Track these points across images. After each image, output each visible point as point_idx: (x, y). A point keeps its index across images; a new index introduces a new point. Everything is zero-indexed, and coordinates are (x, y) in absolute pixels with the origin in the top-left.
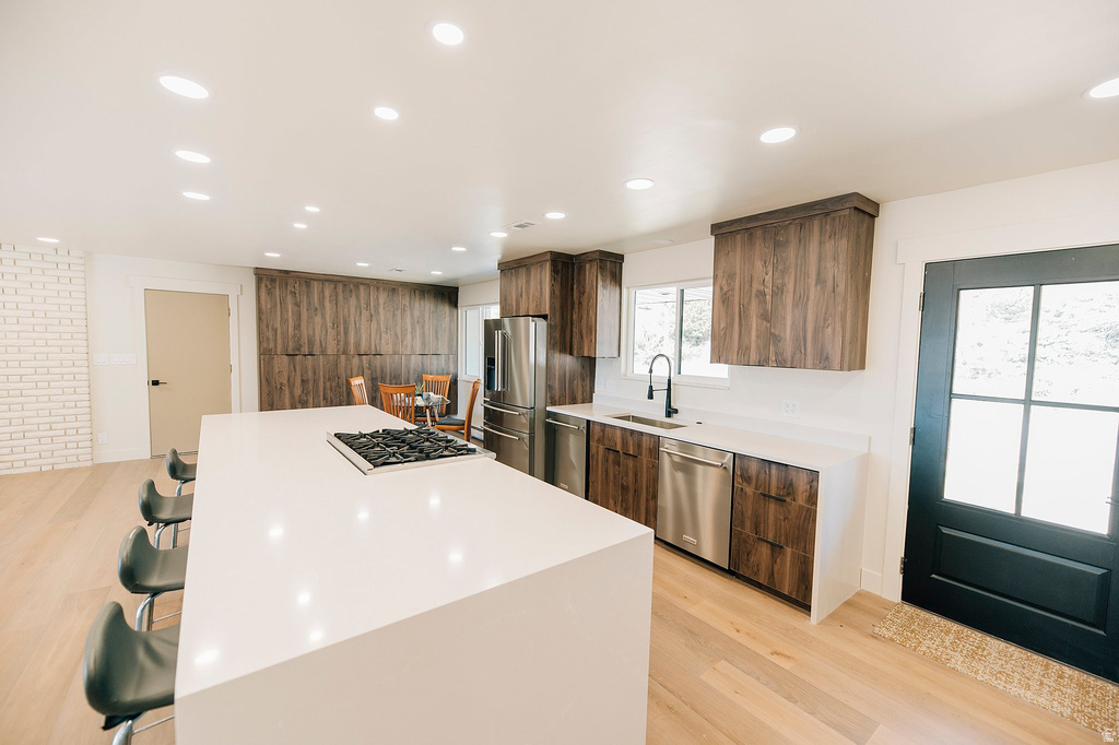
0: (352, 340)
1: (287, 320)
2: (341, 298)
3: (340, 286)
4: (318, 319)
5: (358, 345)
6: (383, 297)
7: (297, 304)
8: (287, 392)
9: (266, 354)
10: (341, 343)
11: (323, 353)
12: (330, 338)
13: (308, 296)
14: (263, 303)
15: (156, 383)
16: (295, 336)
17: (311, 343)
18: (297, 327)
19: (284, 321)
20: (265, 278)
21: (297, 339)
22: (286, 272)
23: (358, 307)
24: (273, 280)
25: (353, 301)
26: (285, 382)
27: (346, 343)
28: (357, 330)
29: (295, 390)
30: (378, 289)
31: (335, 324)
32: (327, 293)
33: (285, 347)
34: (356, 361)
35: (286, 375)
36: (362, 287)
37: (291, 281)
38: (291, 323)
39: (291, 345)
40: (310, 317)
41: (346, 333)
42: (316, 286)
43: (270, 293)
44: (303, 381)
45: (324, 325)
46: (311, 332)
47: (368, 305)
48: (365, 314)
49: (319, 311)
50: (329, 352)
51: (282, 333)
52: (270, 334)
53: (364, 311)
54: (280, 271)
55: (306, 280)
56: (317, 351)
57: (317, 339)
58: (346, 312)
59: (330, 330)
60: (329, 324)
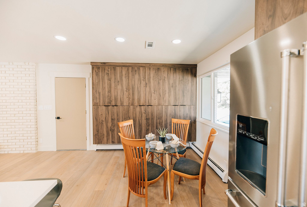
0: (136, 98)
1: (105, 88)
2: (130, 75)
3: (130, 69)
4: (119, 87)
5: (139, 100)
6: (152, 73)
7: (110, 80)
8: (105, 125)
9: (96, 105)
10: (131, 99)
11: (122, 105)
12: (125, 97)
13: (115, 75)
14: (94, 80)
15: (58, 118)
16: (108, 96)
17: (116, 99)
18: (110, 91)
19: (104, 88)
20: (95, 67)
21: (110, 97)
22: (104, 63)
23: (140, 79)
24: (99, 68)
25: (137, 76)
26: (104, 120)
27: (133, 99)
28: (139, 92)
29: (109, 124)
30: (150, 69)
31: (128, 89)
32: (124, 73)
33: (104, 102)
34: (138, 109)
35: (104, 116)
36: (141, 68)
37: (107, 68)
38: (107, 90)
39: (107, 100)
40: (116, 86)
41: (133, 94)
42: (118, 69)
43: (97, 74)
44: (112, 119)
45: (122, 90)
46: (116, 94)
47: (144, 78)
48: (143, 83)
49: (120, 83)
50: (125, 104)
51: (103, 95)
52: (97, 95)
53: (142, 82)
54: (102, 63)
55: (114, 66)
56: (119, 104)
57: (119, 97)
58: (133, 83)
59: (125, 92)
60: (125, 89)
